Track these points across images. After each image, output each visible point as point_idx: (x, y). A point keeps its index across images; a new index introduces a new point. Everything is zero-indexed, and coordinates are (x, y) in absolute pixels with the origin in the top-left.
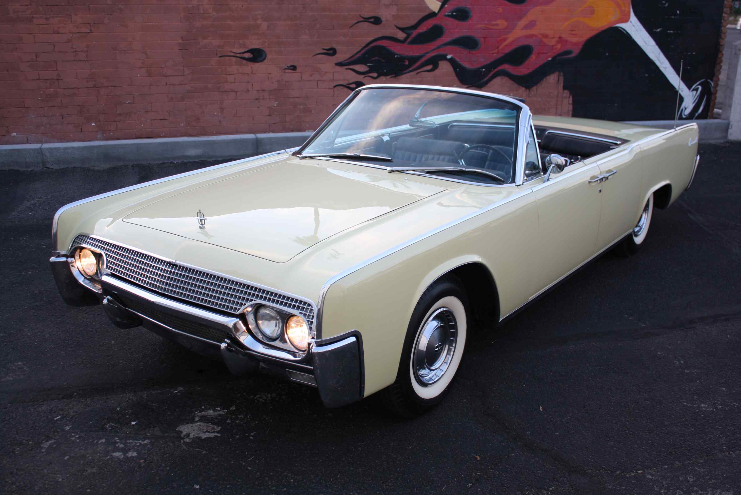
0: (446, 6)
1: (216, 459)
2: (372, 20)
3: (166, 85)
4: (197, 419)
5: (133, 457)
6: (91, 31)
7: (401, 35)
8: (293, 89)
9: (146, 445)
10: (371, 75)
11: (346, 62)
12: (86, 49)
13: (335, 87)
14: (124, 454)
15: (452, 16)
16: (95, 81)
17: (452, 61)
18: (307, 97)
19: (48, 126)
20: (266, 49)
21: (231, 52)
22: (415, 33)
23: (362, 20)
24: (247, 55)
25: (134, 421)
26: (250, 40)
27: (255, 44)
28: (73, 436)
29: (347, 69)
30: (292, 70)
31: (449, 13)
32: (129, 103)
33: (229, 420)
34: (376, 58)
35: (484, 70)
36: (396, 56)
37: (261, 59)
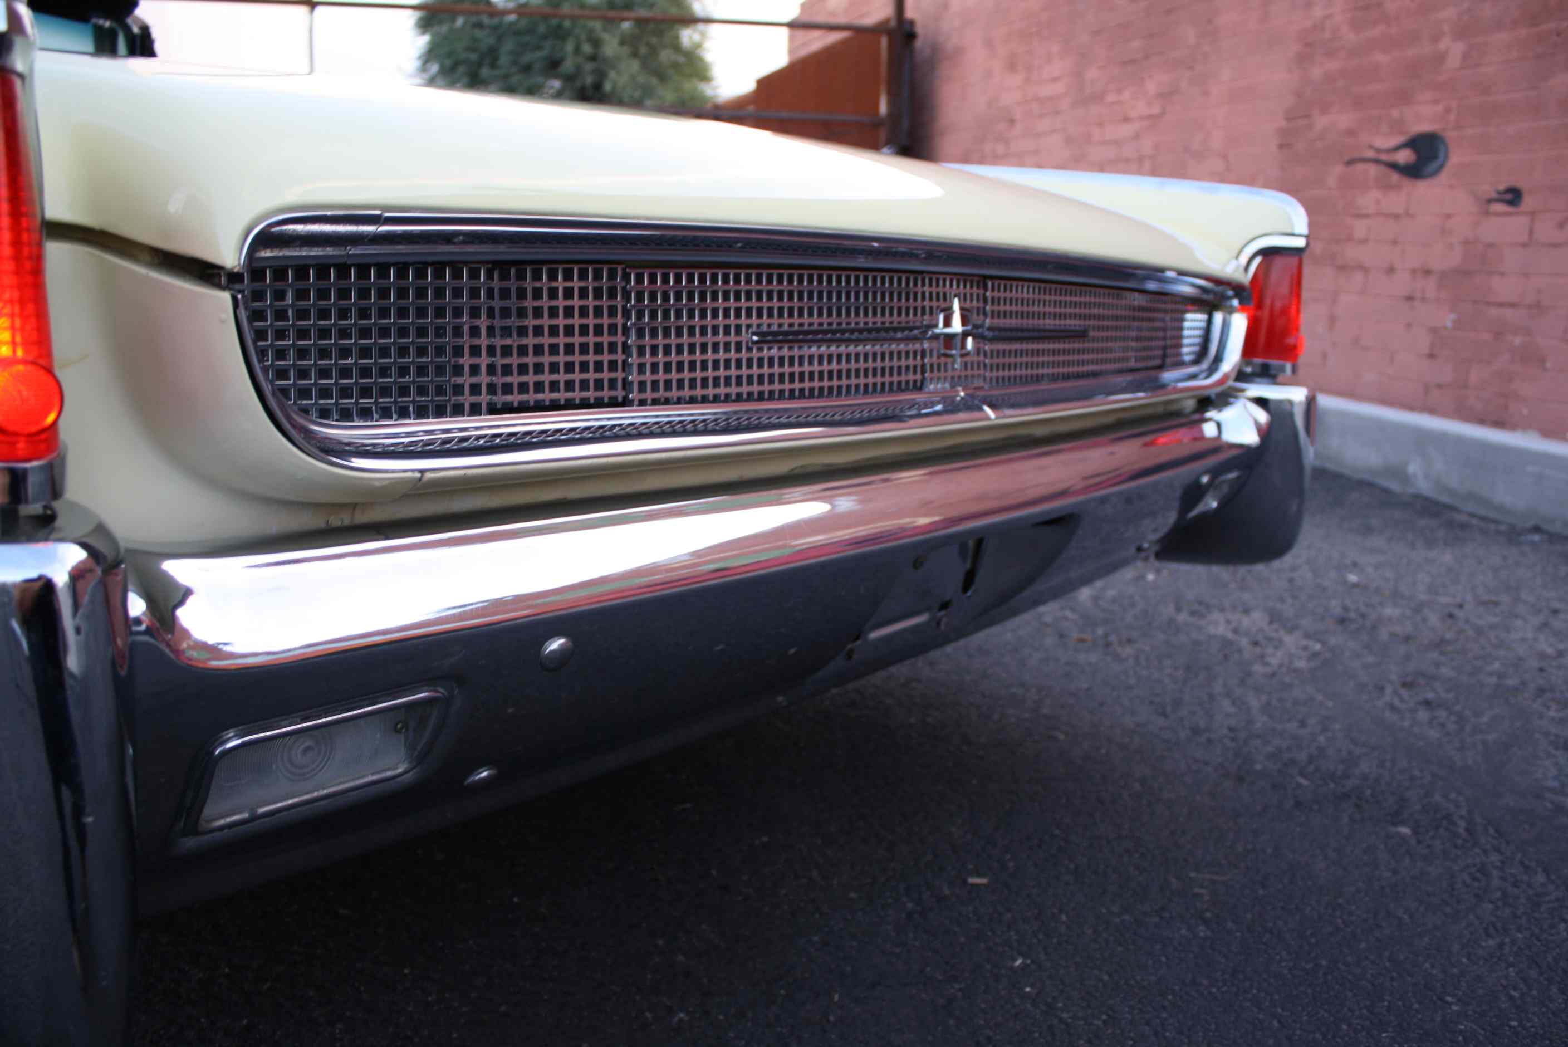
6: (1163, 112)
8: (1502, 274)
18: (1539, 305)
20: (1449, 134)
21: (1373, 147)
24: (1405, 157)
26: (1417, 108)
37: (1433, 166)
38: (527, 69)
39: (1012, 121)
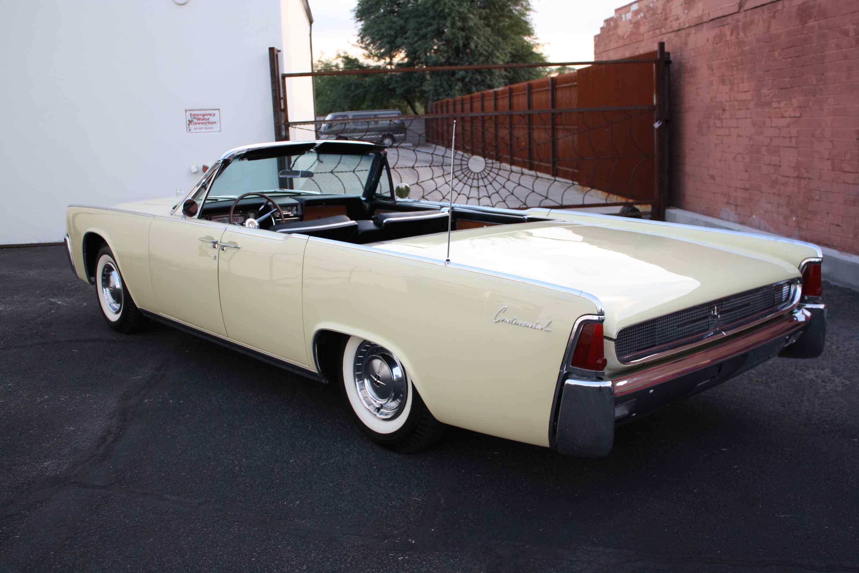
3: (844, 182)
6: (801, 116)
12: (796, 135)
16: (799, 171)
38: (424, 37)
39: (724, 110)
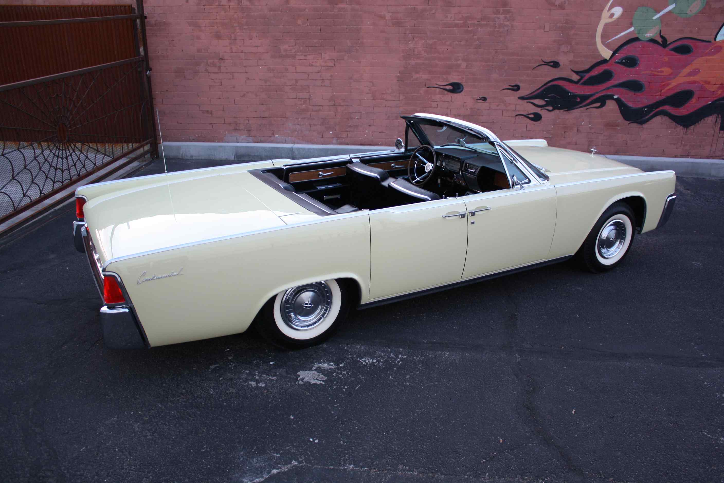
0: (617, 54)
1: (313, 400)
2: (552, 64)
3: (386, 106)
4: (314, 368)
5: (261, 387)
6: (335, 66)
7: (575, 77)
9: (273, 380)
10: (547, 108)
11: (528, 96)
12: (330, 78)
13: (516, 116)
14: (257, 384)
15: (621, 63)
16: (335, 101)
17: (618, 100)
18: (493, 122)
19: (300, 132)
20: (463, 84)
21: (436, 84)
22: (587, 76)
23: (544, 63)
24: (449, 87)
25: (272, 362)
26: (452, 76)
27: (455, 79)
28: (231, 365)
29: (528, 102)
30: (483, 100)
31: (619, 60)
32: (358, 119)
33: (335, 373)
34: (553, 95)
35: (646, 109)
36: (569, 94)
37: (460, 90)
